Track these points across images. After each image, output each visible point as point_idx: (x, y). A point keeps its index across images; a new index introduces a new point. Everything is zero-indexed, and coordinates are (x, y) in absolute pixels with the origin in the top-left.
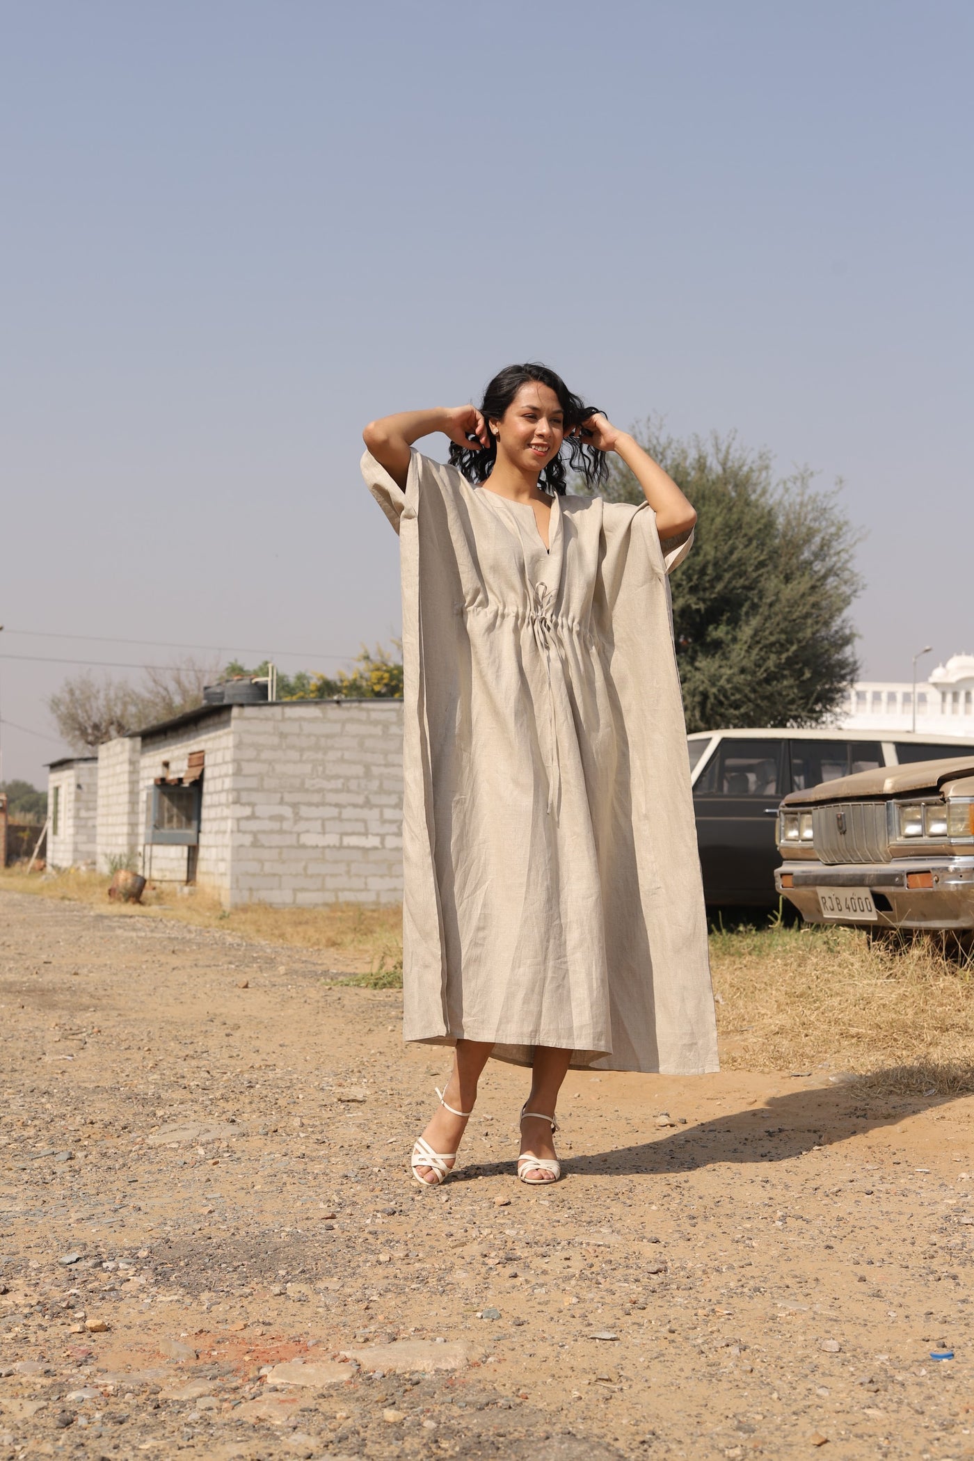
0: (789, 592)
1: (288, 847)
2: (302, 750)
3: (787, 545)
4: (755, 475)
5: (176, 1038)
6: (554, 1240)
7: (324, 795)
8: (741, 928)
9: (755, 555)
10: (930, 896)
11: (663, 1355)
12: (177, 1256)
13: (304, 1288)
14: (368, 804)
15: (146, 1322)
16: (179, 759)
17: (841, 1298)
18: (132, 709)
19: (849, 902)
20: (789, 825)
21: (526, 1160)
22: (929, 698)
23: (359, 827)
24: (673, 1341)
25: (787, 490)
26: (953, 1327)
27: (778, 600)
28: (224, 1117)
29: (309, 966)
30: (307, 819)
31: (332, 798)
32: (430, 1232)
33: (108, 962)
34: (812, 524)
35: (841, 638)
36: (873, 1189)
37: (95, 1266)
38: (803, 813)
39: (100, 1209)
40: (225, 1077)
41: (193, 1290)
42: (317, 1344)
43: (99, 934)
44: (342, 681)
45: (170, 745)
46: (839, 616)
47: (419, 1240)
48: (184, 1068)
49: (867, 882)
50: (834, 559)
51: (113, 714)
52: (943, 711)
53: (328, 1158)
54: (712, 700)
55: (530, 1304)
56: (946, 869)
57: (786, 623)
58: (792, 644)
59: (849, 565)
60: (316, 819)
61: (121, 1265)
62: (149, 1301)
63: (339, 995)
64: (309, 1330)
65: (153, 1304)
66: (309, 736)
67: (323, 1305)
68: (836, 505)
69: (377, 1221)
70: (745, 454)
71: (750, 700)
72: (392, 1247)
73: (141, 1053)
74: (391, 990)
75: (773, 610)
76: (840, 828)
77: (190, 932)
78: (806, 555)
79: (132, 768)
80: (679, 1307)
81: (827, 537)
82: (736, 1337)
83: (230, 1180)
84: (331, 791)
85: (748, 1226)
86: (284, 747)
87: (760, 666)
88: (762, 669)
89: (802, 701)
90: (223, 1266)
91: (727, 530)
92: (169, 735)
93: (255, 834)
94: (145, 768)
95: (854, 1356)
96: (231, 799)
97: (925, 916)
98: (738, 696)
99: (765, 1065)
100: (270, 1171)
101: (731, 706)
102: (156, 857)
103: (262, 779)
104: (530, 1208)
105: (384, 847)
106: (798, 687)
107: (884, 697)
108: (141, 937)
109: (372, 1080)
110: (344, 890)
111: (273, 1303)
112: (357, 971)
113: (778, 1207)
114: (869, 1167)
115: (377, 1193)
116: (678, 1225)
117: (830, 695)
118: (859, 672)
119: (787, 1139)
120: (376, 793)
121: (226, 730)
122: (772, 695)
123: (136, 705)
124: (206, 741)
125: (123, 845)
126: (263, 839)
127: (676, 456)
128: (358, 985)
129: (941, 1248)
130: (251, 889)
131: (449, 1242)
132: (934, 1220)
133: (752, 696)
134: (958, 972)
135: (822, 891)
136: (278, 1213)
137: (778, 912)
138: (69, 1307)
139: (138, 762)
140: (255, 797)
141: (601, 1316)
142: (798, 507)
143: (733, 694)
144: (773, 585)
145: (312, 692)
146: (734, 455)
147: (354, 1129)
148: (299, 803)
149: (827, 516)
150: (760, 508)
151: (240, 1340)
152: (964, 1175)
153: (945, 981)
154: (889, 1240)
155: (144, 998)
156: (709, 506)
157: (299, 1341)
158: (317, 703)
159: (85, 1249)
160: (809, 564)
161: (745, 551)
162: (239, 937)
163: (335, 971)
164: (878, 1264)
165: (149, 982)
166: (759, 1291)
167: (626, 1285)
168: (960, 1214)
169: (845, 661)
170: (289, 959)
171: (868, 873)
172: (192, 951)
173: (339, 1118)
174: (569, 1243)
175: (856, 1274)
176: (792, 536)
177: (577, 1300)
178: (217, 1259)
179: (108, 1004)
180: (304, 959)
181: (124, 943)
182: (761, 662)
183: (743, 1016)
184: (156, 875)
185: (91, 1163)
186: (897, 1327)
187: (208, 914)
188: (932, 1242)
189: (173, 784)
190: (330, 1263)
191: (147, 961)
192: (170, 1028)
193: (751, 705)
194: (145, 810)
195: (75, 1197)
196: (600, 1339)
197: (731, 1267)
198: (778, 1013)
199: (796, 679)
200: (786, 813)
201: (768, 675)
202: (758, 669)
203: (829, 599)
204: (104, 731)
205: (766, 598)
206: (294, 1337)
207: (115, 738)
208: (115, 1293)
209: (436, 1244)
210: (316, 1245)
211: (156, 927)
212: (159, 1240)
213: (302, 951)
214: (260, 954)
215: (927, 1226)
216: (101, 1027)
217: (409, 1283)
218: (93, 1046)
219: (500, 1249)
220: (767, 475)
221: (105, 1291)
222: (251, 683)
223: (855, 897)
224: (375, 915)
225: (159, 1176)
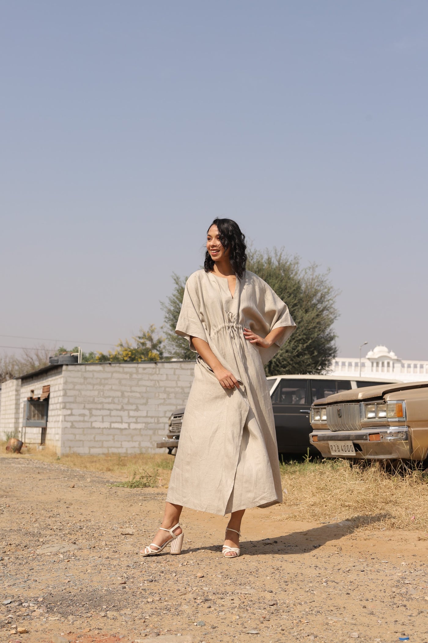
0: (307, 317)
1: (87, 428)
2: (94, 385)
3: (306, 297)
4: (293, 266)
5: (44, 509)
6: (226, 592)
7: (103, 405)
8: (291, 462)
9: (293, 301)
10: (378, 444)
11: (280, 640)
12: (56, 600)
13: (115, 613)
14: (123, 409)
15: (44, 629)
16: (38, 389)
17: (356, 615)
18: (16, 367)
19: (343, 448)
20: (316, 414)
21: (226, 548)
22: (366, 364)
23: (119, 419)
24: (284, 634)
25: (306, 273)
26: (407, 627)
27: (302, 321)
28: (70, 542)
29: (100, 479)
30: (96, 416)
31: (106, 406)
32: (169, 589)
33: (10, 477)
34: (317, 288)
35: (329, 337)
36: (364, 569)
37: (19, 605)
38: (322, 409)
39: (18, 581)
40: (69, 525)
41: (64, 615)
42: (124, 637)
43: (4, 466)
44: (110, 355)
45: (34, 383)
46: (329, 328)
47: (165, 592)
48: (49, 521)
49: (351, 438)
50: (327, 303)
51: (8, 369)
52: (372, 371)
53: (119, 558)
54: (274, 364)
55: (217, 619)
56: (386, 432)
57: (306, 331)
58: (309, 340)
59: (333, 306)
60: (100, 416)
61: (31, 605)
62: (45, 620)
63: (116, 491)
64: (119, 632)
65: (47, 621)
66: (97, 378)
67: (124, 621)
68: (327, 280)
69: (145, 584)
70: (288, 257)
71: (290, 364)
72: (153, 596)
73: (29, 515)
74: (138, 489)
75: (300, 325)
76: (339, 415)
77: (44, 465)
78: (314, 301)
79: (17, 393)
80: (284, 620)
81: (323, 294)
82: (312, 632)
83: (76, 568)
84: (106, 403)
85: (311, 585)
86: (86, 383)
87: (295, 349)
88: (296, 351)
89: (313, 365)
90: (78, 604)
91: (280, 290)
92: (34, 378)
93: (72, 422)
94: (23, 393)
95: (365, 639)
96: (62, 406)
97: (377, 453)
98: (285, 363)
99: (309, 519)
100: (94, 564)
101: (282, 367)
102: (27, 433)
103: (76, 398)
104: (213, 579)
105: (129, 428)
106: (312, 358)
107: (347, 364)
108: (23, 467)
109: (135, 526)
110: (111, 447)
111: (101, 620)
112: (122, 481)
113: (323, 577)
114: (361, 560)
115: (144, 573)
116: (280, 585)
117: (324, 362)
118: (337, 352)
119: (323, 549)
120: (126, 404)
121: (60, 376)
122: (300, 362)
123: (18, 365)
124: (51, 381)
125: (12, 428)
126: (76, 425)
127: (258, 258)
128: (123, 487)
129: (398, 594)
130: (70, 447)
131: (179, 593)
132: (393, 581)
133: (291, 362)
134: (391, 478)
135: (331, 443)
136: (100, 582)
137: (307, 455)
138: (8, 623)
139: (20, 390)
140: (73, 406)
141: (251, 624)
142: (311, 280)
143: (283, 362)
144: (300, 314)
145: (97, 360)
146: (283, 257)
147: (130, 546)
148: (92, 409)
149: (323, 284)
150: (294, 281)
151: (88, 636)
152: (403, 563)
153: (386, 482)
154: (374, 591)
155: (28, 492)
156: (273, 279)
157: (115, 636)
158: (100, 364)
159: (13, 598)
160: (315, 305)
161: (288, 299)
162: (67, 467)
163: (112, 481)
164: (371, 601)
165: (29, 485)
166: (319, 612)
167: (260, 610)
168: (404, 579)
169: (331, 347)
170: (90, 476)
171: (352, 434)
172: (47, 472)
173: (122, 541)
174: (233, 593)
175: (361, 605)
176: (308, 293)
177: (239, 617)
178: (74, 601)
179: (12, 494)
180: (97, 476)
181: (16, 469)
182: (295, 347)
183: (297, 498)
184: (27, 441)
185: (12, 562)
186: (382, 627)
187: (51, 458)
188: (393, 591)
189: (36, 400)
190: (126, 603)
191: (27, 477)
192: (41, 505)
193: (291, 366)
194: (23, 412)
195: (6, 576)
196: (251, 634)
197: (306, 603)
198: (312, 497)
199: (311, 355)
200: (314, 409)
201: (298, 353)
202: (294, 351)
203: (324, 321)
204: (3, 377)
205: (298, 320)
206: (113, 634)
207: (8, 380)
208: (29, 616)
209: (173, 594)
210: (119, 595)
211: (29, 463)
212: (47, 594)
213: (96, 473)
214: (78, 474)
215: (390, 584)
216: (9, 504)
217: (162, 611)
218: (7, 513)
219: (202, 596)
220: (297, 267)
221: (25, 615)
222: (71, 356)
223: (346, 445)
224: (126, 458)
225: (43, 567)
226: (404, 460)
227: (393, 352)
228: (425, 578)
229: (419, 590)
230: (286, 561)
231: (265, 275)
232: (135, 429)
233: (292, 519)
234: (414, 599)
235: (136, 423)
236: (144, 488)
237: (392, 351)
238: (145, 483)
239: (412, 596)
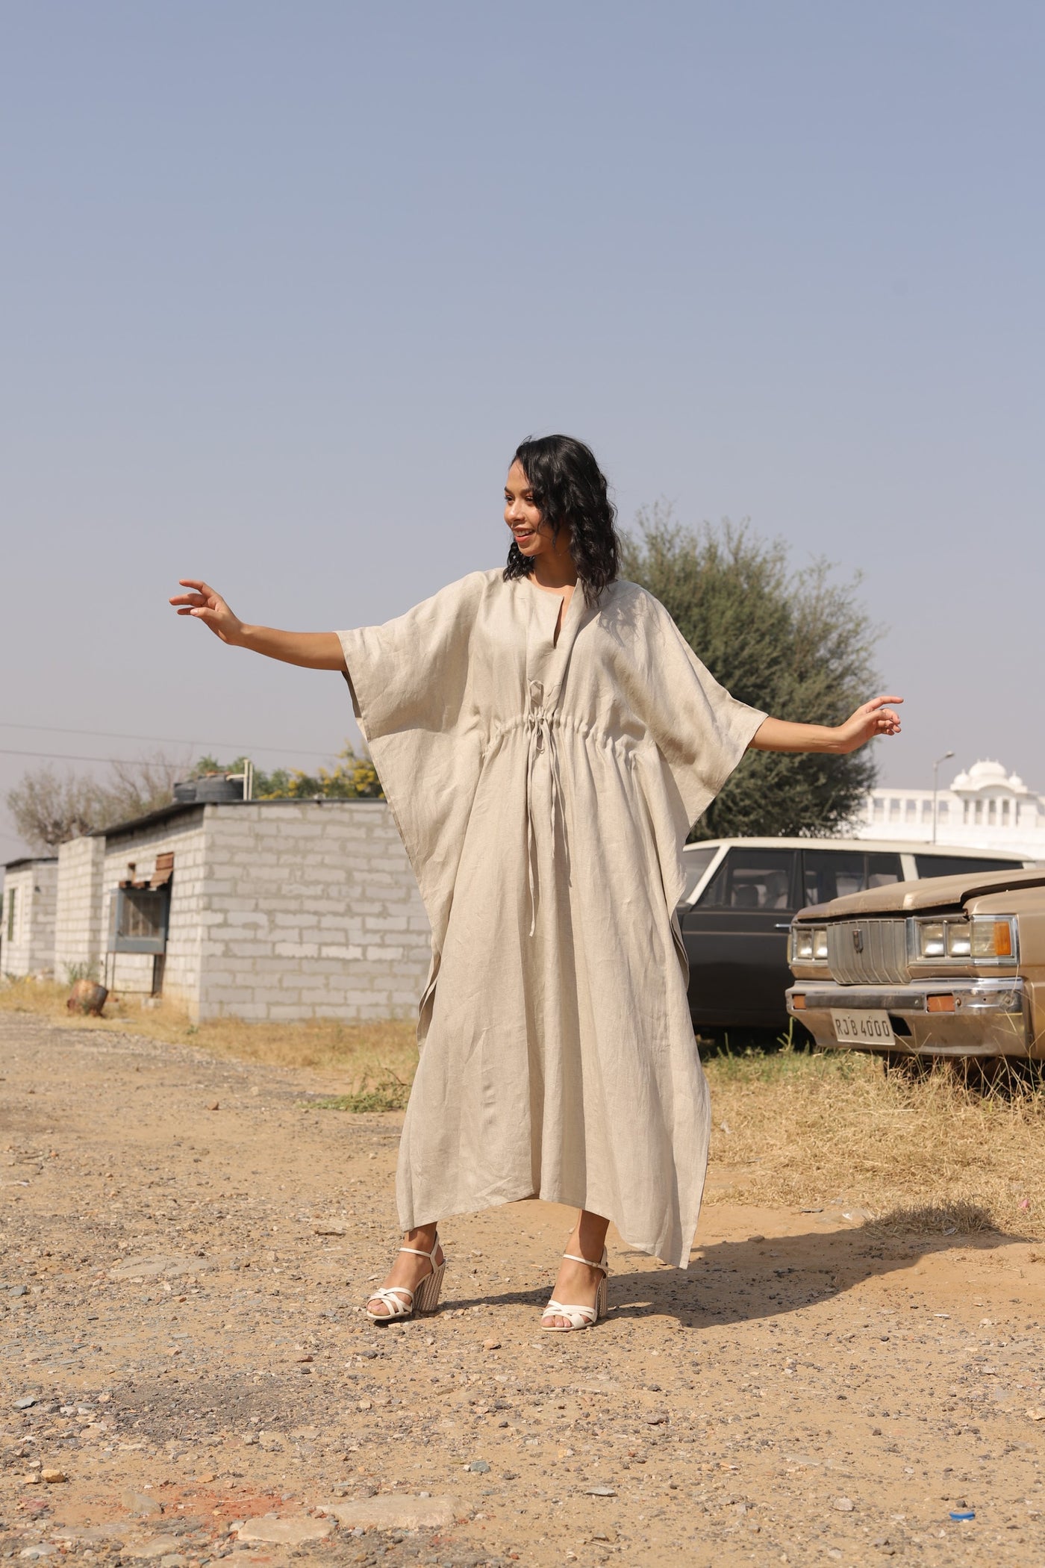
0: (803, 691)
1: (261, 957)
2: (279, 853)
3: (802, 641)
4: (770, 566)
5: (140, 1164)
6: (548, 1386)
7: (302, 902)
8: (749, 1052)
9: (768, 651)
10: (951, 1020)
11: (664, 1513)
12: (141, 1400)
13: (278, 1437)
14: (349, 912)
15: (107, 1472)
16: (146, 861)
17: (855, 1453)
18: (96, 806)
19: (865, 1026)
20: (802, 942)
22: (951, 807)
23: (340, 937)
24: (675, 1498)
25: (803, 583)
26: (974, 1485)
27: (791, 700)
28: (192, 1250)
29: (284, 1086)
30: (284, 928)
31: (310, 905)
32: (414, 1378)
33: (67, 1080)
34: (829, 620)
36: (889, 1335)
37: (52, 1411)
38: (817, 929)
39: (57, 1349)
40: (193, 1207)
41: (157, 1438)
42: (291, 1498)
43: (56, 1049)
44: (323, 779)
45: (136, 846)
47: (403, 1386)
48: (149, 1196)
49: (884, 1004)
50: (853, 657)
51: (75, 811)
52: (965, 821)
53: (304, 1295)
55: (521, 1456)
56: (969, 991)
59: (868, 664)
60: (293, 928)
61: (80, 1410)
62: (111, 1449)
63: (317, 1119)
64: (283, 1483)
65: (114, 1453)
66: (287, 838)
67: (298, 1455)
68: (855, 600)
69: (357, 1364)
70: (758, 543)
71: (760, 806)
72: (373, 1393)
73: (103, 1179)
74: (373, 1114)
75: (786, 710)
76: (857, 946)
77: (155, 1048)
78: (822, 652)
79: (95, 870)
80: (681, 1461)
81: (845, 634)
82: (744, 1495)
83: (198, 1318)
84: (309, 897)
85: (756, 1374)
86: (260, 849)
87: (771, 770)
88: (774, 773)
89: (816, 809)
90: (191, 1412)
91: (739, 624)
92: (136, 834)
93: (226, 943)
94: (109, 870)
95: (868, 1515)
96: (201, 905)
97: (946, 1042)
98: (747, 802)
99: (774, 1200)
100: (241, 1309)
101: (740, 812)
102: (120, 966)
103: (236, 884)
104: (522, 1352)
105: (365, 959)
106: (813, 793)
107: (903, 805)
108: (103, 1053)
109: (352, 1212)
110: (322, 1004)
111: (244, 1453)
112: (336, 1093)
113: (788, 1354)
114: (884, 1311)
115: (357, 1334)
116: (681, 1372)
117: (846, 802)
118: (878, 778)
119: (797, 1280)
120: (358, 900)
121: (198, 831)
122: (784, 801)
123: (100, 802)
124: (176, 842)
125: (84, 953)
126: (236, 949)
127: (685, 544)
128: (337, 1109)
129: (963, 1400)
130: (221, 1003)
131: (435, 1388)
132: (953, 1367)
133: (763, 802)
134: (980, 1103)
135: (837, 1014)
136: (250, 1355)
137: (789, 1035)
138: (23, 1456)
139: (102, 863)
140: (228, 903)
141: (600, 1470)
142: (814, 601)
143: (742, 800)
144: (786, 684)
145: (291, 790)
146: (747, 544)
147: (332, 1265)
148: (275, 910)
149: (845, 611)
150: (774, 602)
151: (209, 1493)
152: (986, 1321)
153: (967, 1112)
154: (906, 1390)
155: (106, 1119)
156: (720, 598)
157: (273, 1495)
158: (296, 803)
159: (41, 1392)
160: (825, 661)
161: (757, 647)
162: (208, 1054)
163: (312, 1093)
164: (894, 1416)
165: (111, 1102)
166: (767, 1444)
167: (625, 1436)
168: (982, 1363)
169: (862, 766)
170: (262, 1079)
171: (886, 994)
172: (158, 1068)
173: (316, 1252)
174: (564, 1390)
175: (870, 1427)
176: (807, 632)
177: (572, 1452)
178: (184, 1404)
179: (67, 1125)
180: (278, 1079)
181: (84, 1060)
182: (773, 766)
183: (750, 1147)
184: (119, 986)
185: (48, 1298)
186: (914, 1485)
187: (175, 1029)
188: (952, 1393)
189: (139, 887)
190: (306, 1410)
191: (109, 1079)
192: (133, 1152)
193: (761, 812)
194: (108, 915)
195: (30, 1335)
196: (596, 1495)
197: (737, 1418)
198: (788, 1144)
199: (810, 785)
200: (799, 929)
201: (780, 779)
202: (768, 773)
203: (846, 700)
204: (65, 829)
205: (779, 698)
206: (267, 1490)
207: (77, 837)
208: (73, 1440)
209: (421, 1390)
210: (292, 1390)
211: (118, 1042)
212: (121, 1384)
213: (276, 1071)
214: (231, 1073)
215: (946, 1375)
216: (58, 1150)
217: (391, 1432)
218: (50, 1171)
219: (489, 1396)
220: (782, 567)
221: (63, 1438)
222: (225, 780)
223: (872, 1021)
224: (356, 1032)
225: (121, 1314)
226: (1013, 1059)
227: (1018, 775)
228: (1033, 1360)
229: (1015, 1392)
230: (703, 1309)
231: (701, 587)
232: (380, 961)
233: (732, 1200)
234: (1000, 1413)
235: (382, 945)
236: (386, 1114)
237: (1014, 773)
238: (389, 1099)
239: (996, 1407)
